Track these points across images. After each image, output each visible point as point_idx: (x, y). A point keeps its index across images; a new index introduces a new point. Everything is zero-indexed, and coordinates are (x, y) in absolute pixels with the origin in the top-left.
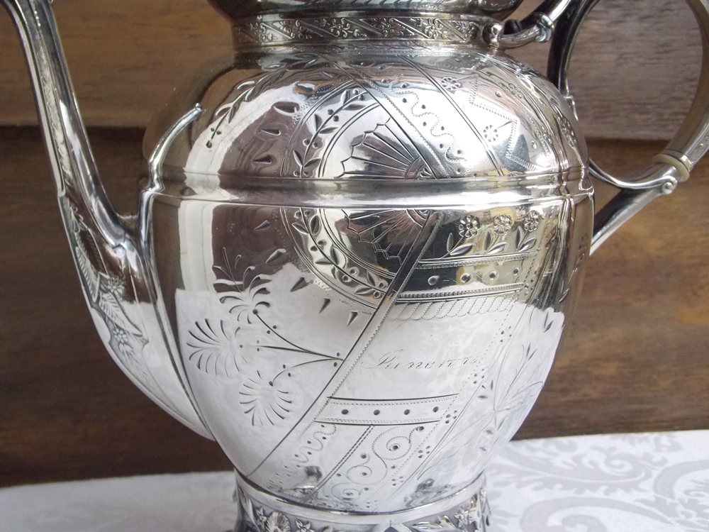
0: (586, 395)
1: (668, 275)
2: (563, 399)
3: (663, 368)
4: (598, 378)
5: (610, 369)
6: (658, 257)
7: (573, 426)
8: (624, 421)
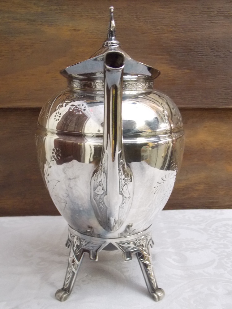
0: (192, 196)
1: (221, 155)
2: (184, 197)
3: (221, 187)
4: (196, 190)
5: (201, 187)
6: (218, 148)
7: (188, 206)
8: (207, 206)
